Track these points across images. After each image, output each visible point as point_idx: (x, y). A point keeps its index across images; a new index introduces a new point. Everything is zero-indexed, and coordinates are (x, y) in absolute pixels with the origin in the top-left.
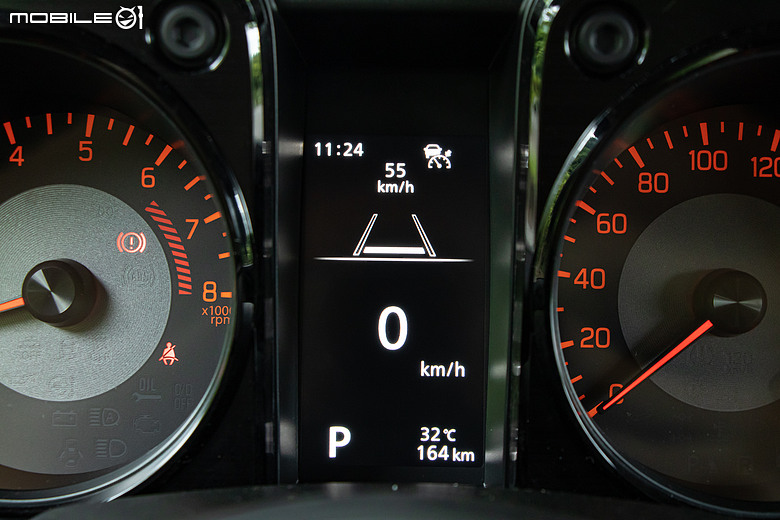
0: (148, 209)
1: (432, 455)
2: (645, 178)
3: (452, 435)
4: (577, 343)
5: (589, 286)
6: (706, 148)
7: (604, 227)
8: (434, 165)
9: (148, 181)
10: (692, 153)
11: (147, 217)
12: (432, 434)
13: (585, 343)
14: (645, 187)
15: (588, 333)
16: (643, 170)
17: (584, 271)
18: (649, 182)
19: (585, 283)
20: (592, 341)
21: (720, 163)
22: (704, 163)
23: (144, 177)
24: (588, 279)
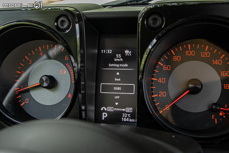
0: (66, 65)
1: (125, 120)
2: (175, 57)
3: (130, 116)
4: (158, 95)
5: (161, 82)
6: (189, 50)
7: (165, 69)
8: (127, 55)
9: (67, 59)
10: (186, 51)
11: (66, 66)
12: (125, 115)
13: (160, 95)
14: (175, 59)
15: (161, 93)
16: (175, 55)
17: (160, 79)
18: (176, 58)
19: (160, 81)
20: (162, 95)
21: (193, 54)
22: (189, 54)
23: (66, 58)
24: (161, 80)
